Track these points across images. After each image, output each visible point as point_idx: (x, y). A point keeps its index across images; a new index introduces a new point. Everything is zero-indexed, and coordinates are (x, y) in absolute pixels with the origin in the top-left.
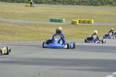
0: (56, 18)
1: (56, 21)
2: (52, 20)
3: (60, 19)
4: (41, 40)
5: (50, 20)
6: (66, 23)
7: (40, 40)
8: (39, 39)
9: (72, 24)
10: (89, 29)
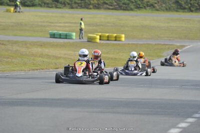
0: (61, 32)
1: (60, 36)
2: (53, 36)
3: (67, 33)
4: (39, 70)
5: (51, 35)
6: (77, 40)
7: (37, 70)
8: (36, 68)
9: (88, 41)
10: (117, 51)
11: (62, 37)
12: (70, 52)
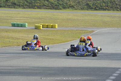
0: (18, 23)
1: (18, 26)
2: (14, 25)
3: (22, 23)
5: (12, 25)
6: (29, 28)
9: (35, 29)
10: (54, 34)
11: (19, 26)
12: (24, 35)
